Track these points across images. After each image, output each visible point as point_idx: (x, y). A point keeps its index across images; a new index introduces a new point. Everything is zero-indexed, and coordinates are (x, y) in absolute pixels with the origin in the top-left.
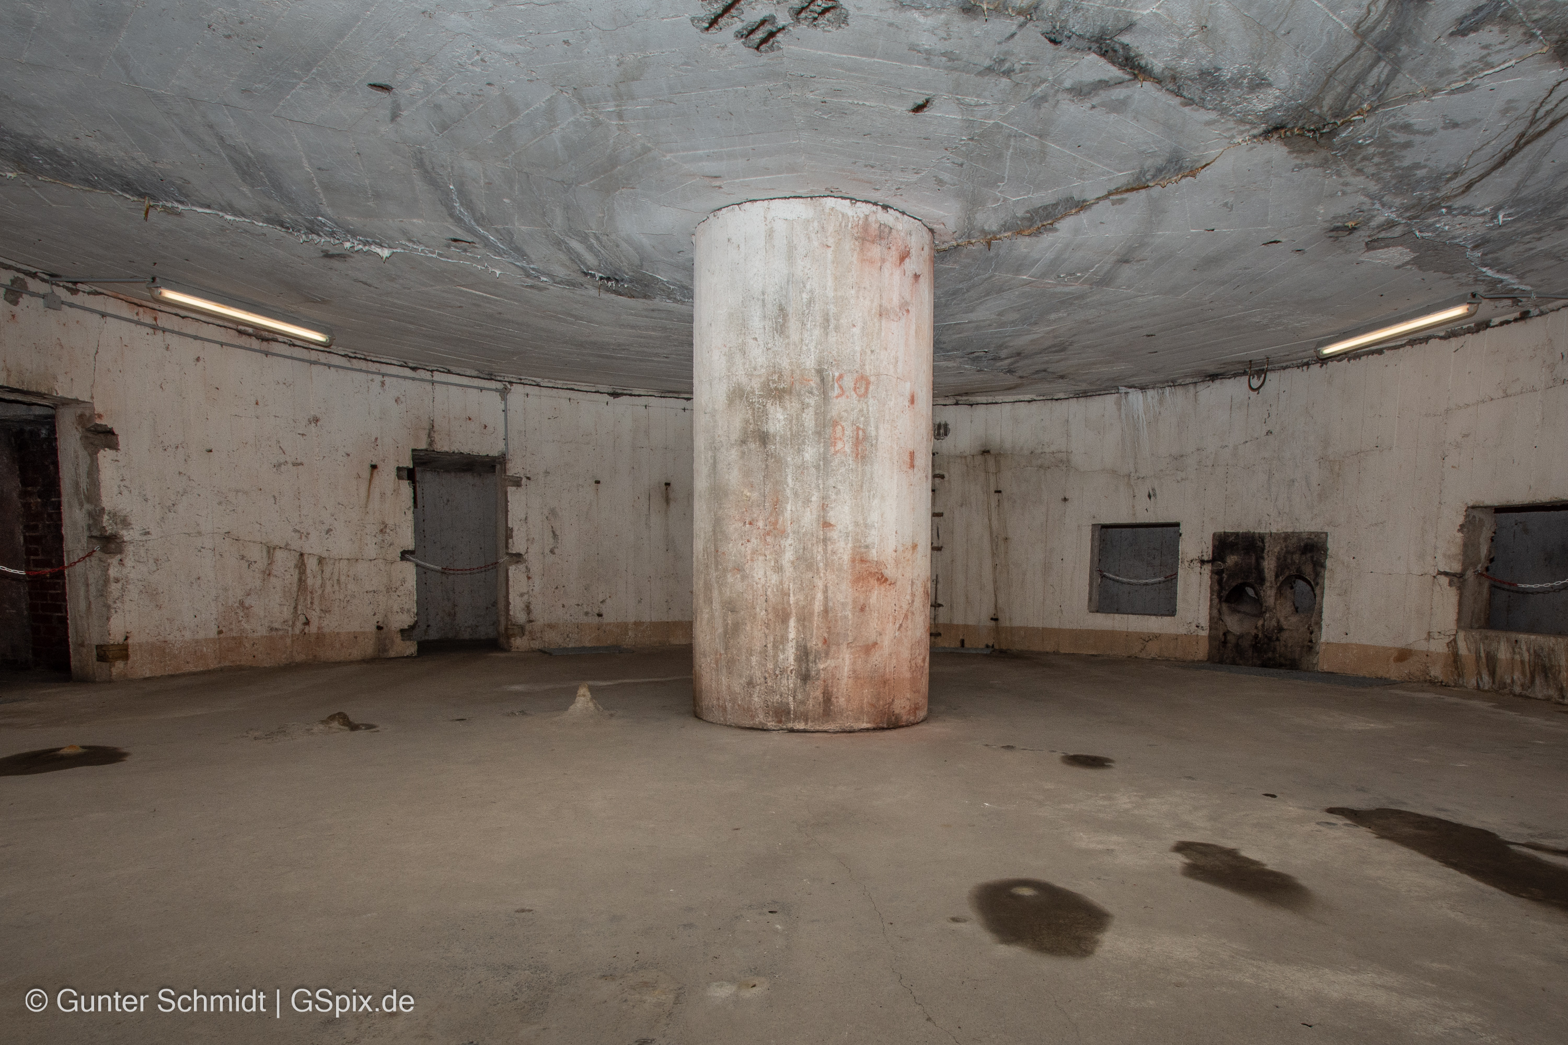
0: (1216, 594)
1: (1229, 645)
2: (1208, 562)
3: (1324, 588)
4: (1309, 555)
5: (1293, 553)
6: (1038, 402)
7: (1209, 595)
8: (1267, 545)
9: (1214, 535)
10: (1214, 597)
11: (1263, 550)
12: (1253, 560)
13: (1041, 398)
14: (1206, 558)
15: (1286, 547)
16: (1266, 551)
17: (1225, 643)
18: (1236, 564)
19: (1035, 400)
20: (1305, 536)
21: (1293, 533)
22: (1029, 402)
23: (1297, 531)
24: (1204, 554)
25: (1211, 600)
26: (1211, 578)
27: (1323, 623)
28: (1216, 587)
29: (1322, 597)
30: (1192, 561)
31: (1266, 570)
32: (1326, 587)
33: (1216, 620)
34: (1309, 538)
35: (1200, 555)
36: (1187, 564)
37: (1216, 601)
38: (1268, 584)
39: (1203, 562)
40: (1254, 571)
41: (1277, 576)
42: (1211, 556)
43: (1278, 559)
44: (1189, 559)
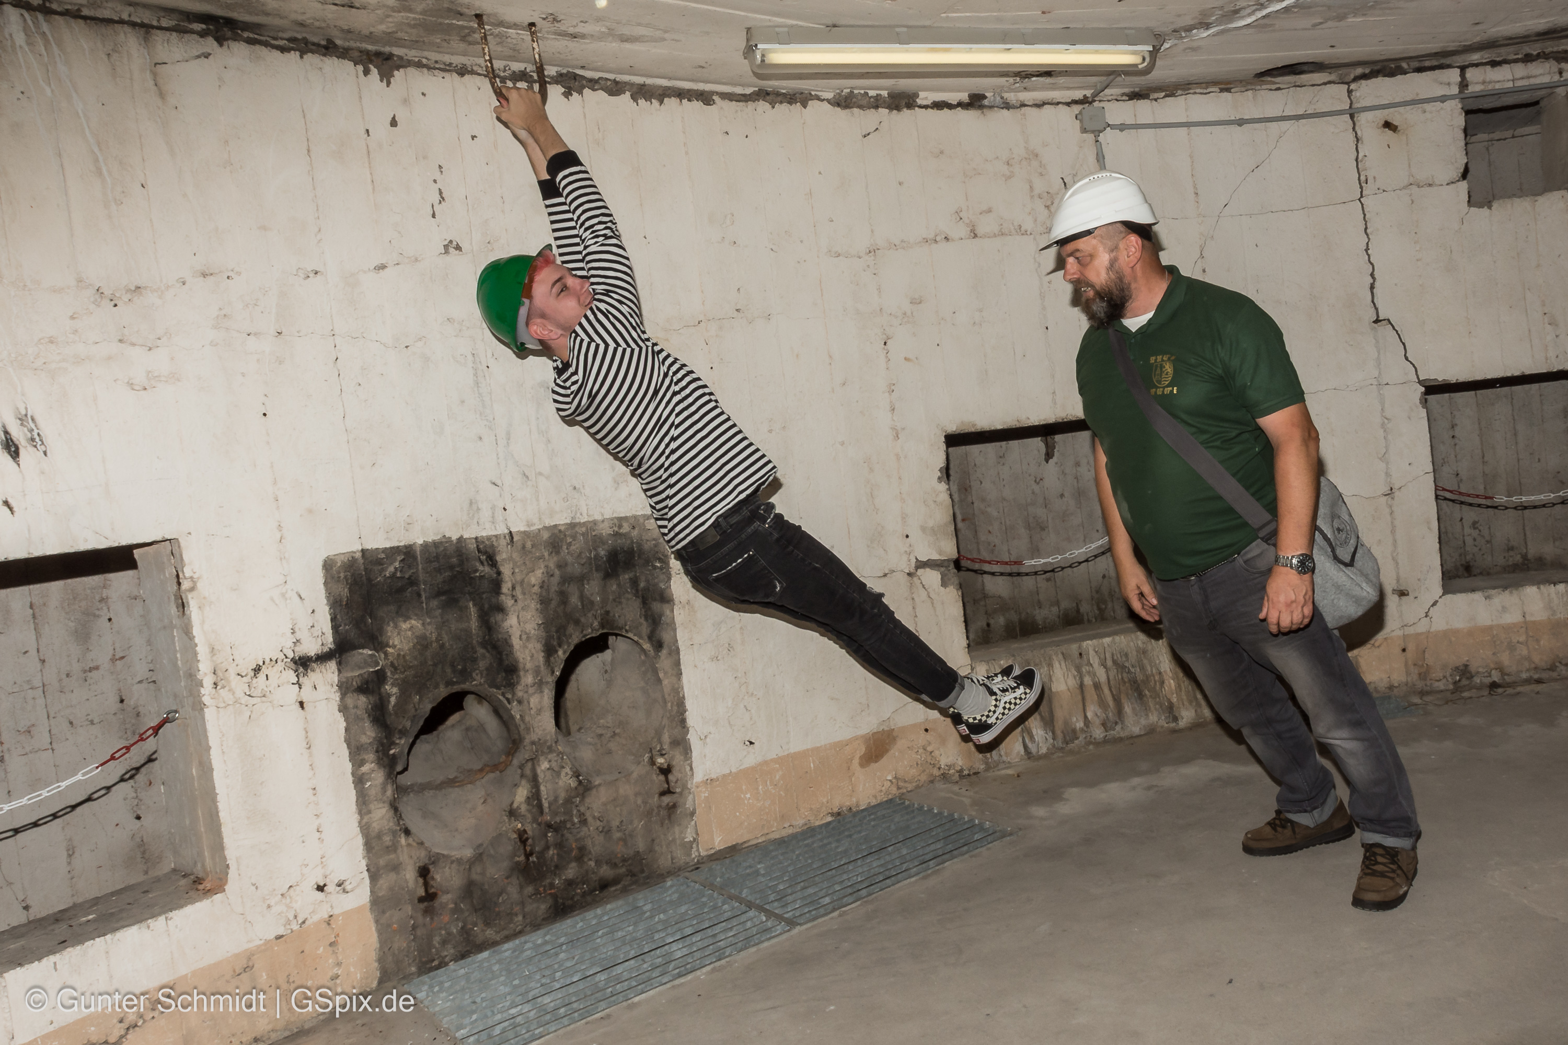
0: (371, 756)
1: (445, 899)
2: (322, 658)
3: (678, 651)
4: (626, 577)
5: (581, 580)
7: (349, 766)
8: (506, 570)
9: (328, 565)
10: (366, 768)
11: (496, 585)
12: (474, 624)
14: (311, 648)
15: (561, 566)
16: (506, 588)
17: (429, 897)
18: (422, 644)
20: (605, 530)
21: (572, 526)
23: (583, 519)
24: (303, 634)
25: (359, 781)
26: (343, 709)
27: (692, 737)
28: (369, 733)
29: (679, 674)
30: (257, 670)
31: (516, 642)
32: (682, 648)
33: (387, 839)
34: (616, 534)
35: (290, 644)
36: (239, 686)
37: (376, 777)
38: (528, 679)
39: (303, 663)
40: (481, 651)
41: (549, 651)
42: (329, 638)
43: (544, 602)
44: (247, 667)
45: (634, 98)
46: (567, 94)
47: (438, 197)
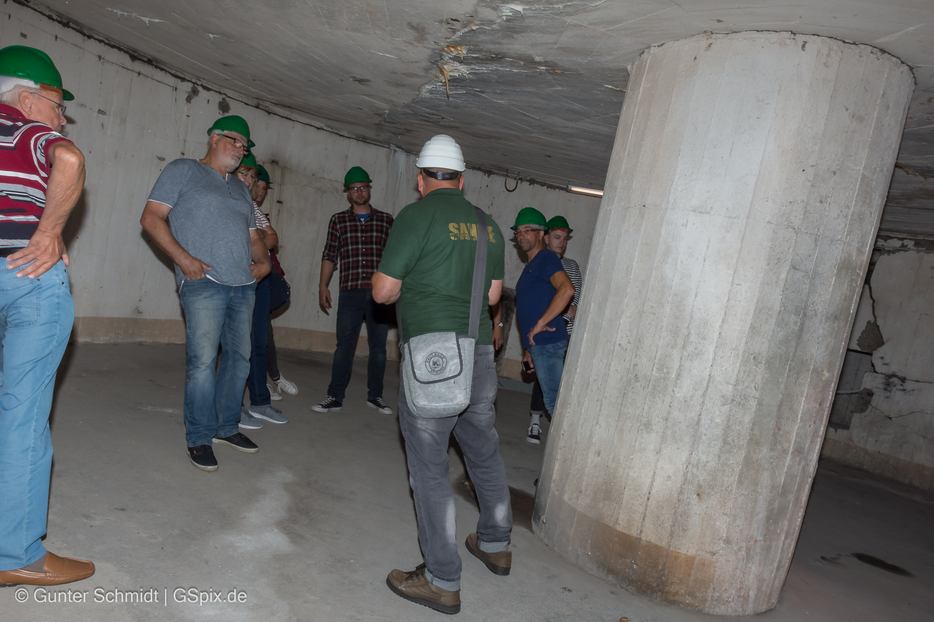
3: (511, 325)
6: (325, 132)
13: (330, 129)
19: (323, 129)
22: (318, 128)
29: (509, 330)
45: (547, 188)
46: (530, 185)
47: (491, 204)
